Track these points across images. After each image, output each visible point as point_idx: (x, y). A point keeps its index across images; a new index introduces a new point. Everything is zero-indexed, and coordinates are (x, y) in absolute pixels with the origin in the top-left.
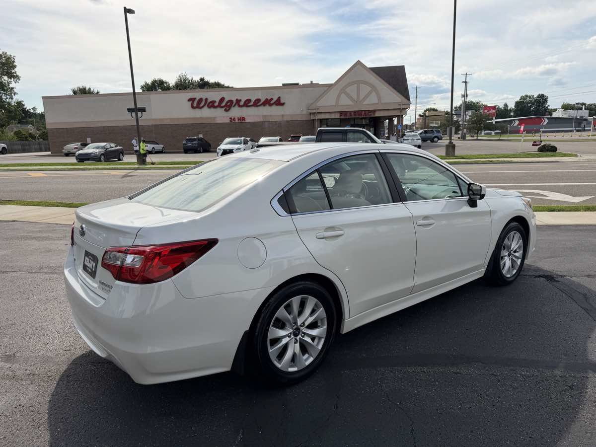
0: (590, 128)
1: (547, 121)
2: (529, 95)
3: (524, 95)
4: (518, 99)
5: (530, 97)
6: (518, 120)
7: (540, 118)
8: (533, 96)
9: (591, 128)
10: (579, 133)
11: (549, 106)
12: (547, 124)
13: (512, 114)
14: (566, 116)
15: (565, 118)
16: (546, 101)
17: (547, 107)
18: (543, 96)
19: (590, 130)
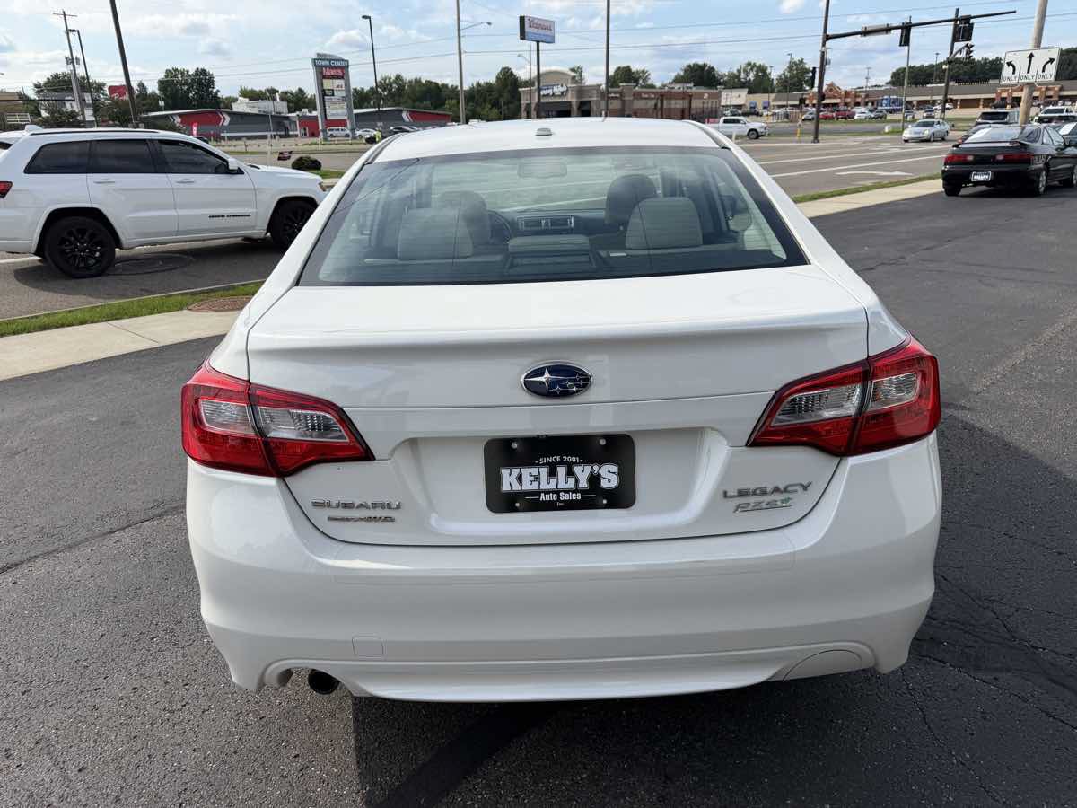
0: (296, 133)
1: (228, 118)
2: (179, 69)
3: (171, 69)
4: (162, 76)
5: (182, 73)
6: (180, 115)
7: (216, 113)
8: (188, 72)
9: (298, 133)
10: (283, 141)
11: (218, 91)
12: (230, 124)
13: (162, 103)
14: (255, 111)
15: (256, 115)
16: (211, 82)
17: (216, 94)
18: (203, 72)
19: (297, 136)
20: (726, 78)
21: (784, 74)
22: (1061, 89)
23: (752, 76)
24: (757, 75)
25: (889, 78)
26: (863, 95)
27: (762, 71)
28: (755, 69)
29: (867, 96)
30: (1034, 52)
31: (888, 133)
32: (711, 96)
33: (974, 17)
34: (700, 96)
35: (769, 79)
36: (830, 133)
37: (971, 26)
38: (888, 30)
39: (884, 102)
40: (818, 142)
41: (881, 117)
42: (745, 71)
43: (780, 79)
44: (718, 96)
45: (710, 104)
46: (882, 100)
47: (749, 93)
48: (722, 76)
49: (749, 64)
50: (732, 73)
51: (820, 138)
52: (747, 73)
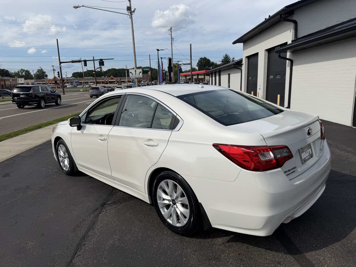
20: (13, 74)
21: (36, 73)
22: (120, 79)
23: (24, 74)
24: (26, 73)
25: (72, 76)
26: (66, 80)
27: (27, 72)
28: (25, 71)
29: (67, 81)
30: (136, 70)
31: (82, 91)
32: (13, 80)
33: (104, 59)
34: (9, 80)
35: (31, 75)
36: (68, 91)
37: (103, 62)
38: (80, 61)
39: (74, 82)
40: (65, 94)
41: (76, 87)
42: (21, 72)
43: (35, 75)
44: (16, 80)
45: (13, 83)
46: (73, 82)
47: (25, 79)
48: (12, 74)
49: (22, 70)
50: (16, 72)
51: (65, 93)
52: (22, 73)
